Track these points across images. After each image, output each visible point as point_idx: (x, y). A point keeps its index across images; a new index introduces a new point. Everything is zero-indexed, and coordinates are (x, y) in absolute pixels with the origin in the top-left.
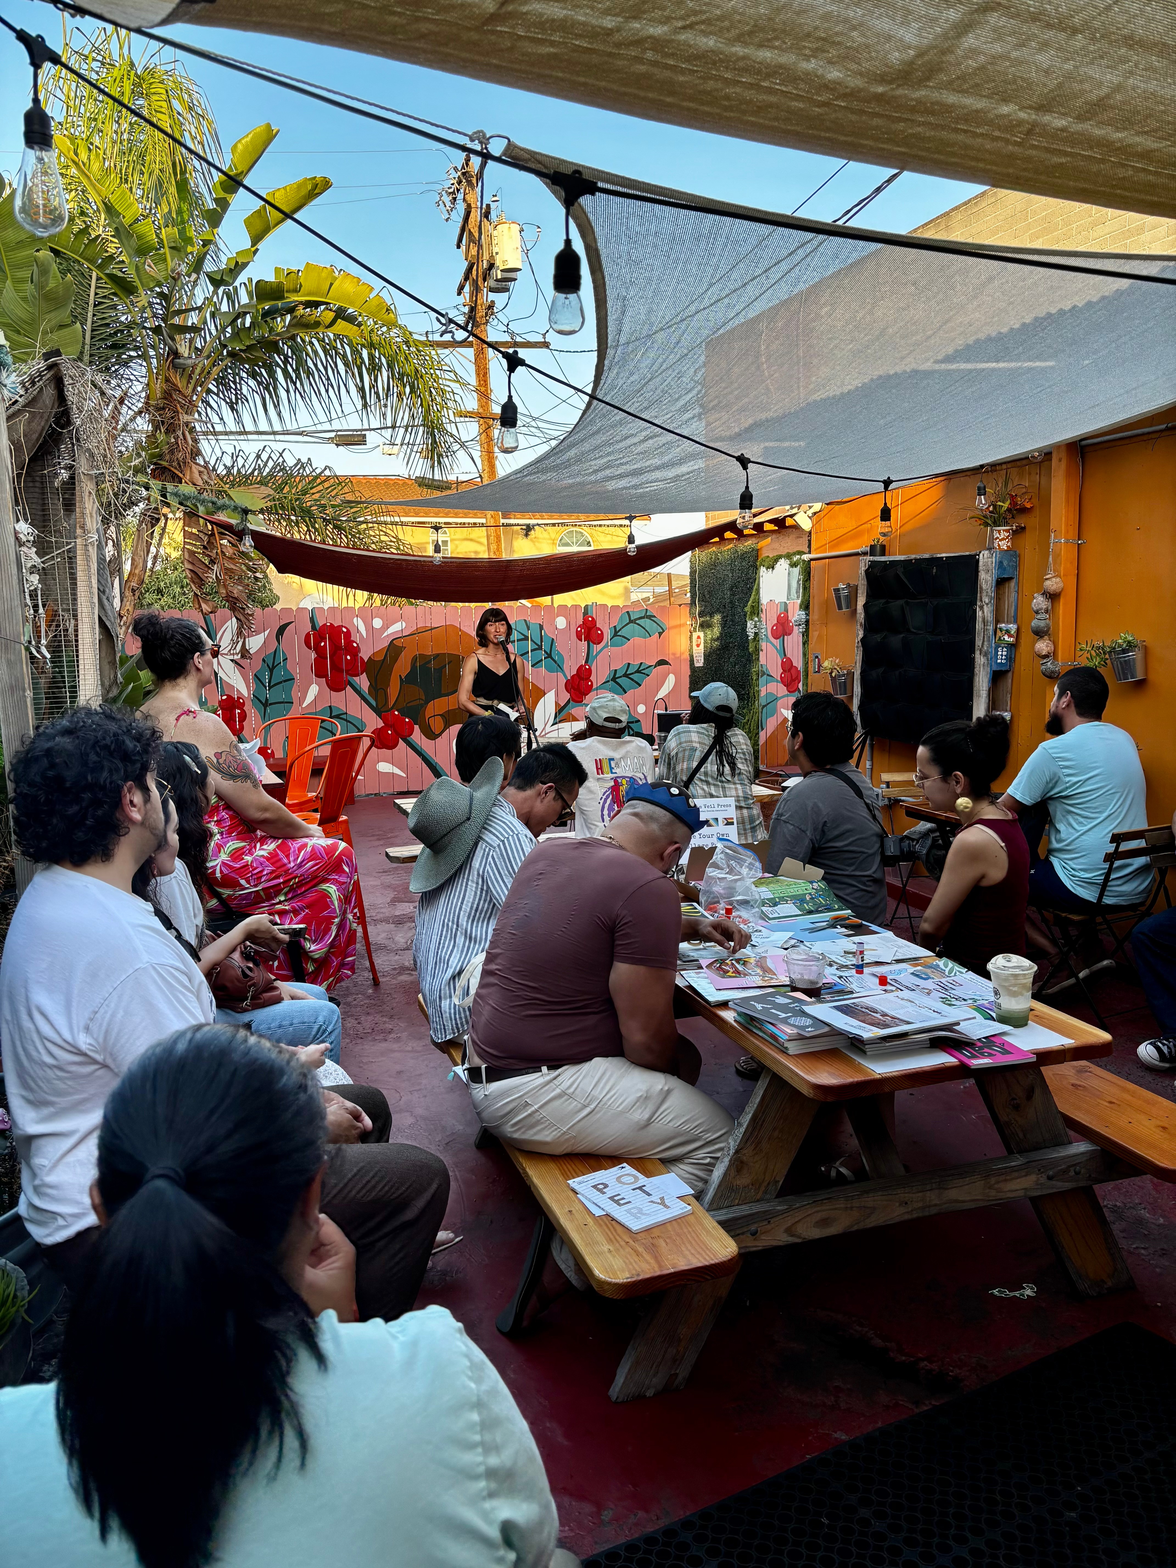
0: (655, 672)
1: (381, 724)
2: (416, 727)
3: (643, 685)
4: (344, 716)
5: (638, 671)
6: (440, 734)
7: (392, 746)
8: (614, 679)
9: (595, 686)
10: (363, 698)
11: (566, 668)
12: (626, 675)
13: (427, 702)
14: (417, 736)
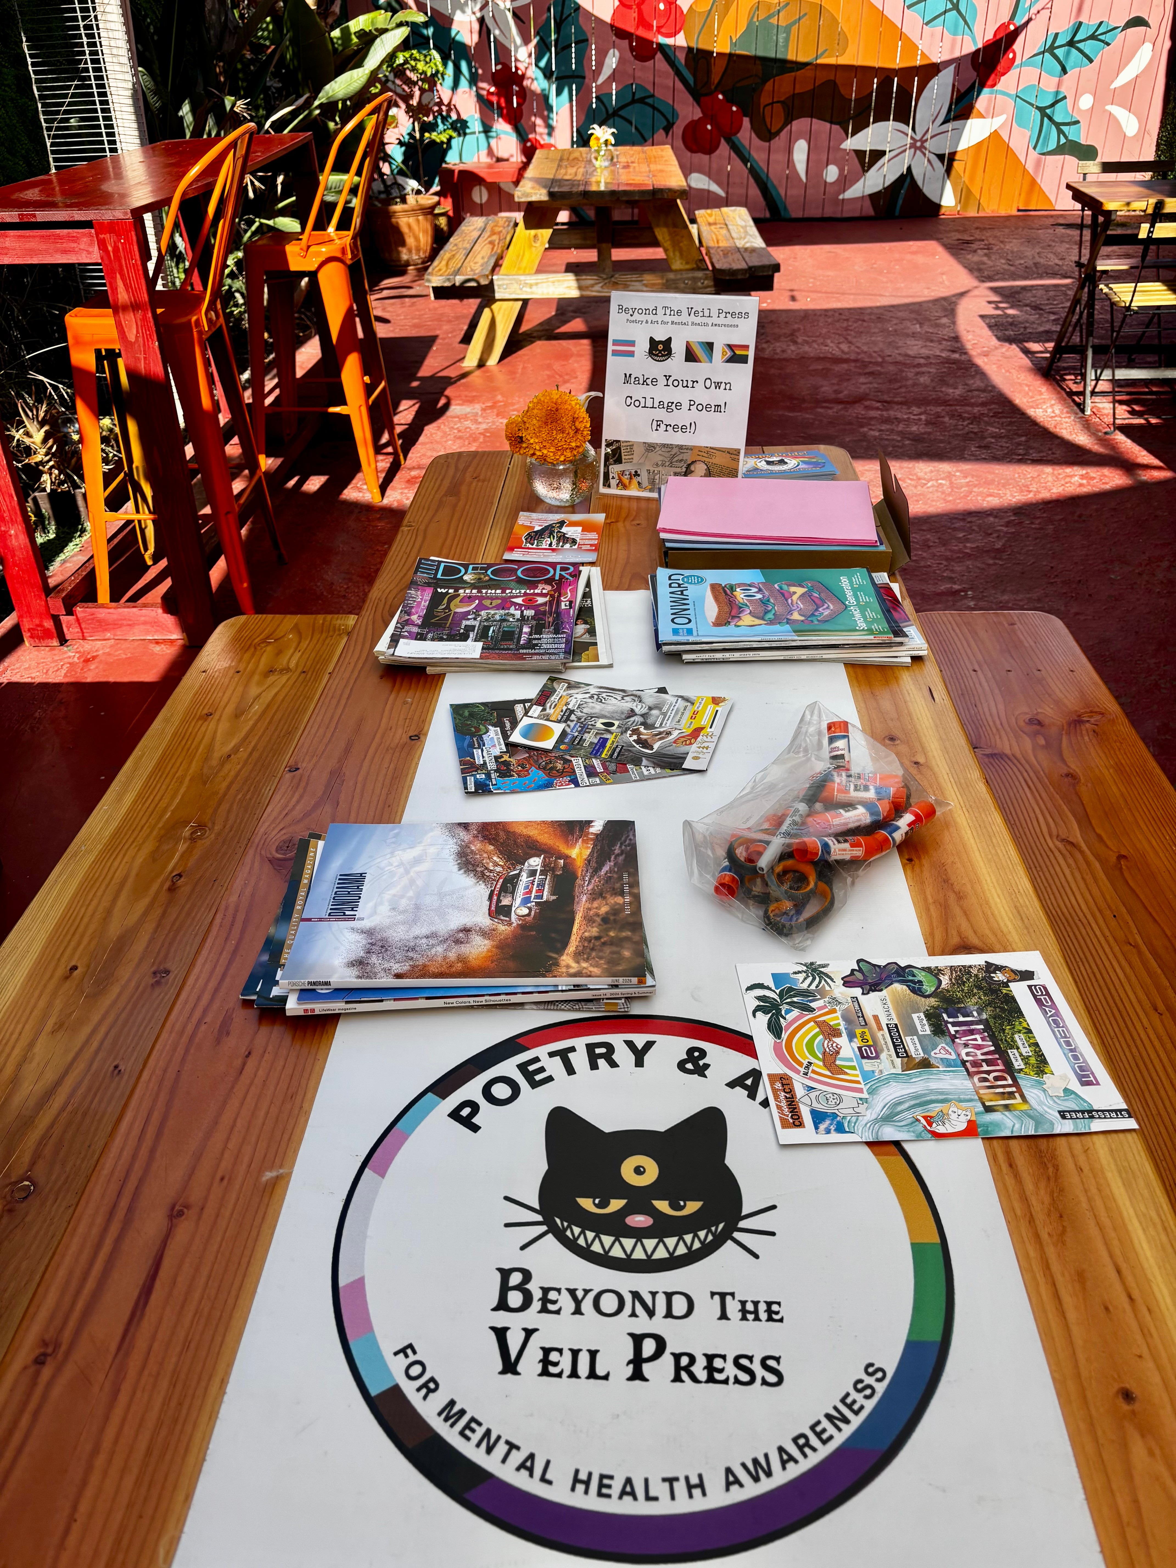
0: (1118, 38)
1: (698, 114)
2: (746, 121)
3: (1096, 61)
4: (649, 101)
5: (1093, 37)
6: (778, 133)
7: (710, 149)
8: (1051, 50)
9: (1018, 62)
10: (678, 73)
11: (978, 28)
12: (1071, 43)
13: (765, 81)
14: (746, 134)
